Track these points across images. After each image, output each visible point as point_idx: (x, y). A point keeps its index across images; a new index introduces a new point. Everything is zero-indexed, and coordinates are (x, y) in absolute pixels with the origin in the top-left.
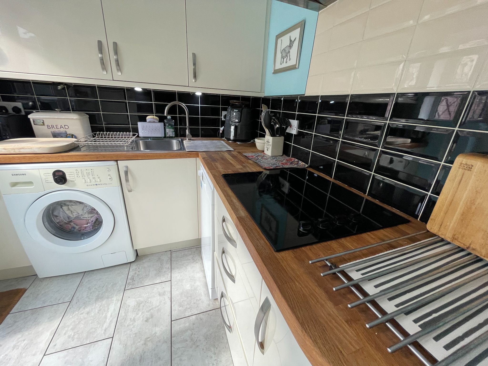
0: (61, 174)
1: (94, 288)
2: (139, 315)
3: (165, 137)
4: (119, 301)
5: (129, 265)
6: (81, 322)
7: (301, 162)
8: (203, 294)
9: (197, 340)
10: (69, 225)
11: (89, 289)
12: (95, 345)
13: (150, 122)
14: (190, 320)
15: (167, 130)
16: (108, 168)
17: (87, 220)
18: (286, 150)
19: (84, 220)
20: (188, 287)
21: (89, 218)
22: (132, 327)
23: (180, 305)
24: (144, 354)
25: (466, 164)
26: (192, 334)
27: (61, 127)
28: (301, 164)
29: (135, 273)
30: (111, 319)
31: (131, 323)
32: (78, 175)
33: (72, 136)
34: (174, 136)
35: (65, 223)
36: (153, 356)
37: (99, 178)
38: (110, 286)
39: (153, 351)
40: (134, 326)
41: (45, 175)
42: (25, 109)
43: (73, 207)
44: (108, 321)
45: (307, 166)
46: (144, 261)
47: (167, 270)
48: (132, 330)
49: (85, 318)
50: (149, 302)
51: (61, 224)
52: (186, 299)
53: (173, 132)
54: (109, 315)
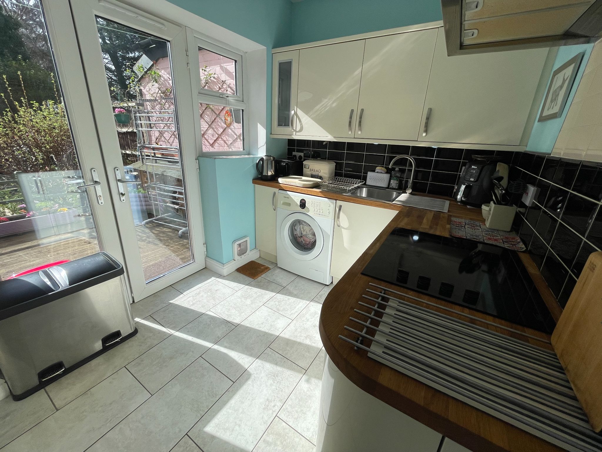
0: (304, 202)
1: (298, 288)
2: (312, 320)
3: (388, 188)
4: (306, 304)
5: (324, 286)
6: (284, 301)
7: (522, 244)
10: (300, 239)
11: (296, 286)
13: (378, 172)
15: (392, 181)
19: (308, 239)
21: (311, 239)
27: (317, 171)
29: (325, 294)
31: (305, 321)
32: (312, 204)
33: (320, 178)
34: (396, 188)
35: (299, 236)
37: (322, 210)
38: (306, 292)
41: (297, 201)
42: (304, 157)
43: (305, 226)
44: (295, 310)
51: (297, 236)
53: (397, 184)
54: (297, 307)
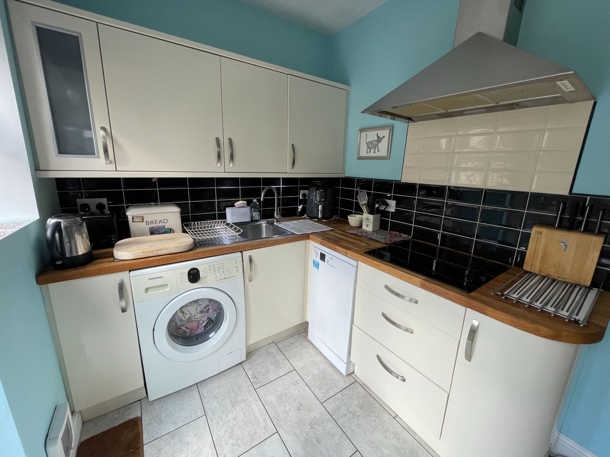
0: (195, 272)
2: (288, 407)
3: (251, 221)
4: (258, 401)
6: (234, 429)
7: (403, 235)
8: (333, 374)
9: (354, 412)
10: (181, 330)
12: (265, 443)
13: (239, 207)
14: (338, 398)
15: (254, 213)
16: (236, 260)
17: (198, 321)
18: (383, 226)
19: (195, 322)
20: (315, 371)
21: (200, 319)
22: (289, 418)
23: (320, 389)
24: (317, 436)
25: (538, 231)
26: (347, 408)
27: (160, 221)
28: (404, 236)
29: (254, 372)
30: (263, 418)
31: (286, 416)
32: (210, 270)
33: (170, 230)
34: (259, 219)
35: (177, 328)
36: (326, 435)
37: (228, 271)
38: (236, 390)
39: (323, 431)
40: (290, 417)
41: (181, 275)
42: (108, 204)
44: (261, 421)
45: (410, 237)
46: (253, 358)
47: (284, 361)
48: (291, 422)
49: (235, 425)
50: (289, 393)
52: (320, 382)
53: (259, 215)
